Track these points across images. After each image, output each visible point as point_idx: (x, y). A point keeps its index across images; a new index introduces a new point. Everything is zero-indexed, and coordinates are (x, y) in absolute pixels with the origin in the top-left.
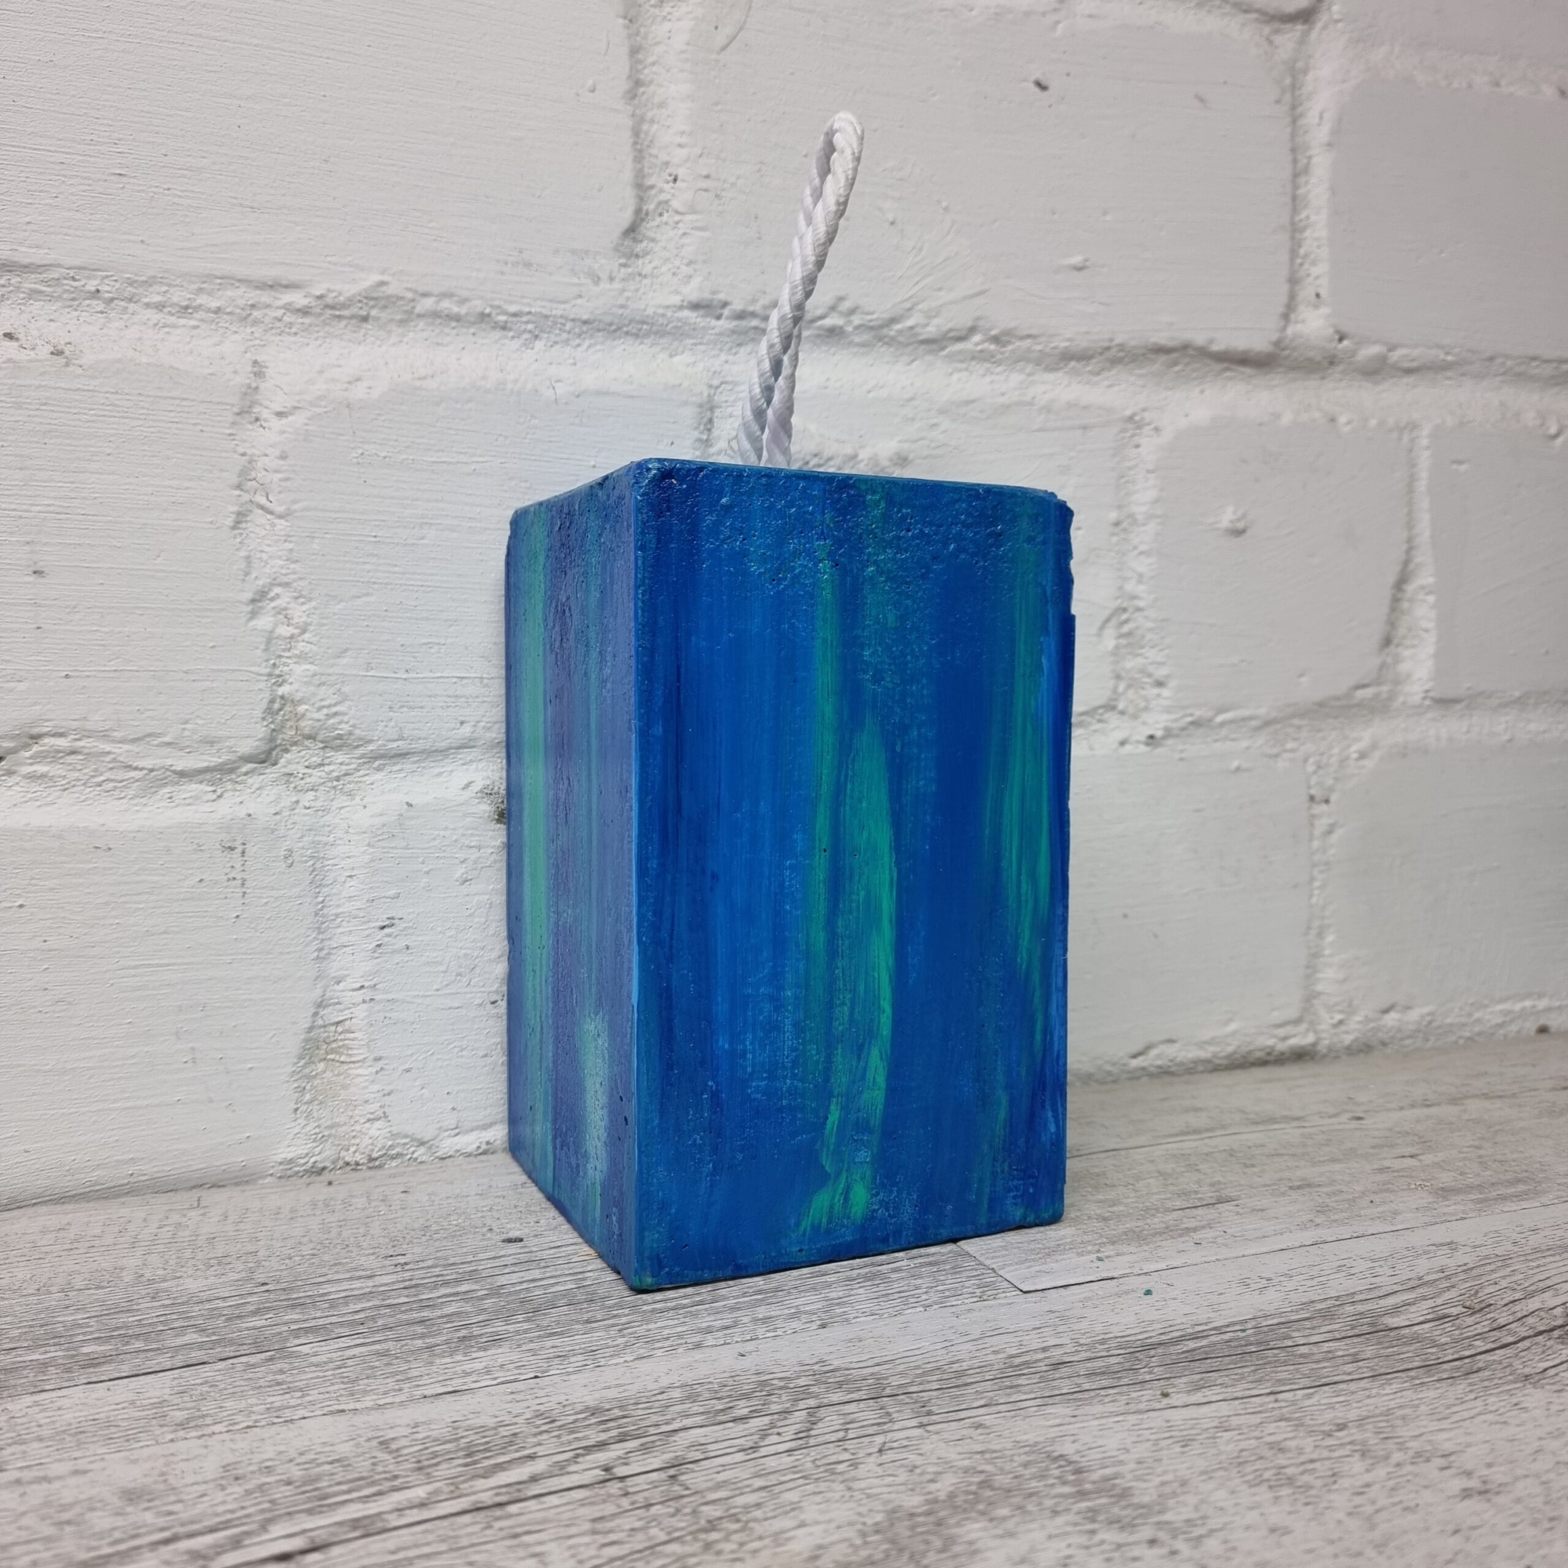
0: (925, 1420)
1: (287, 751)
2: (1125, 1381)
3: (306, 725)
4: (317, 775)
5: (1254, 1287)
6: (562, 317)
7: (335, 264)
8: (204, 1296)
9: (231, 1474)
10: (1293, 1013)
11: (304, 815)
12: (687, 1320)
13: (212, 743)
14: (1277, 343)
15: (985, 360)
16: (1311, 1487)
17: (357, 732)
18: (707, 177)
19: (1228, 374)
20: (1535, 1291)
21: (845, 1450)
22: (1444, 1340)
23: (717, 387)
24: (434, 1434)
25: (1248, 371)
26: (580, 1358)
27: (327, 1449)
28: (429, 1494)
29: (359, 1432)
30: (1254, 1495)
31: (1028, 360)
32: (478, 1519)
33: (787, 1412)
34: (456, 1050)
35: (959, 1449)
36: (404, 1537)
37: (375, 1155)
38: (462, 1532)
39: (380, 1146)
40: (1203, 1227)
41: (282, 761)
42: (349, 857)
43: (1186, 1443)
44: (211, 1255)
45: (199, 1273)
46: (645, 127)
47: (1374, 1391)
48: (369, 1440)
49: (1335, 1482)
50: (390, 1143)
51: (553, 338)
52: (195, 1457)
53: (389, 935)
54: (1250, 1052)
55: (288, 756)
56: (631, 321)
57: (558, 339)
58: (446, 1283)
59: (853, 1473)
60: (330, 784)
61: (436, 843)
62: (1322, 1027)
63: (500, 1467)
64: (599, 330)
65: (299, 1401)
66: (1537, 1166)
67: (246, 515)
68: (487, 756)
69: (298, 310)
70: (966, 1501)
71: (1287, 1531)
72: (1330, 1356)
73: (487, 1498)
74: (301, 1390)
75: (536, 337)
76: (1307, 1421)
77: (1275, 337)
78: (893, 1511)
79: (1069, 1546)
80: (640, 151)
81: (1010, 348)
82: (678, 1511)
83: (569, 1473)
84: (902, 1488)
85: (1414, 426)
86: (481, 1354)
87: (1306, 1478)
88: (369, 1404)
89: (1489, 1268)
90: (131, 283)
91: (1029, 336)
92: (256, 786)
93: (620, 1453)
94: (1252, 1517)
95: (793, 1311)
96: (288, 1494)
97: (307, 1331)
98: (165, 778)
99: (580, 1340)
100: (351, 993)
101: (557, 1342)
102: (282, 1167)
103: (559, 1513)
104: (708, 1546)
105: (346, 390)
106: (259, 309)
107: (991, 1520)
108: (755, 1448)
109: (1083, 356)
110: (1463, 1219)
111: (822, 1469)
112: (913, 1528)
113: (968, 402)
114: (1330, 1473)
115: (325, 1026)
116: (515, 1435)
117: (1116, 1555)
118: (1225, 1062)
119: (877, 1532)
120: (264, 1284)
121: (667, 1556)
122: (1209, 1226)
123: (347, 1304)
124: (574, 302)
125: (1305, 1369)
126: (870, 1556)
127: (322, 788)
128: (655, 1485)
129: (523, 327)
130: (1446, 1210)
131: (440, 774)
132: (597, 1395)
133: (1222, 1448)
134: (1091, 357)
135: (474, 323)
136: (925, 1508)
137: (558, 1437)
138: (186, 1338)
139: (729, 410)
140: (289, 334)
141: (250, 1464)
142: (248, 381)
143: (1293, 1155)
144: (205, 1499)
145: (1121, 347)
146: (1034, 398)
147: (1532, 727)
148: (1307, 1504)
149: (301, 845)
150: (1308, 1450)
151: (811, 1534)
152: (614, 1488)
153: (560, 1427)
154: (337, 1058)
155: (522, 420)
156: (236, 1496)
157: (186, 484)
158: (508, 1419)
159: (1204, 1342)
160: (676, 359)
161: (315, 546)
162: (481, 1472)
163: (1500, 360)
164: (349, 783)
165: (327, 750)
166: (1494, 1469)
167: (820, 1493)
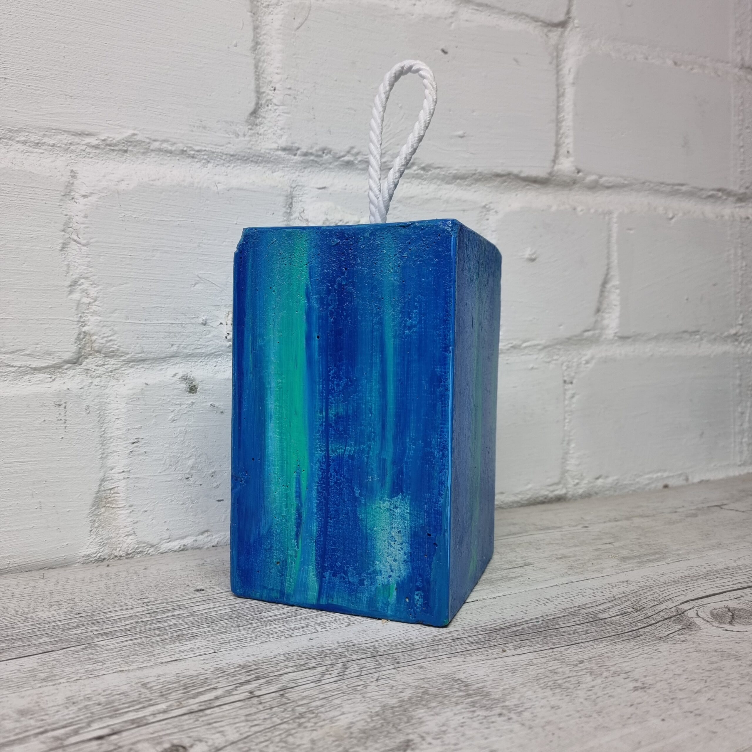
0: (397, 666)
1: (86, 358)
2: (486, 645)
3: (96, 346)
4: (101, 370)
5: (542, 602)
6: (221, 152)
7: (112, 125)
8: (50, 620)
9: (71, 701)
10: (556, 480)
11: (95, 389)
12: (284, 624)
13: (50, 354)
14: (550, 174)
15: (419, 178)
16: (569, 688)
17: (121, 349)
18: (290, 89)
19: (528, 187)
20: (663, 601)
21: (361, 680)
22: (625, 623)
23: (295, 188)
24: (168, 679)
25: (537, 186)
26: (235, 643)
27: (116, 688)
28: (167, 707)
29: (132, 680)
30: (544, 692)
31: (438, 179)
32: (192, 717)
33: (333, 664)
34: (169, 501)
35: (413, 678)
36: (157, 726)
37: (129, 552)
38: (184, 723)
39: (132, 547)
40: (519, 576)
41: (84, 363)
42: (117, 409)
43: (514, 671)
44: (52, 601)
45: (46, 609)
46: (260, 64)
47: (595, 646)
48: (137, 683)
49: (579, 686)
50: (137, 546)
51: (216, 162)
52: (52, 694)
53: (137, 447)
54: (537, 498)
55: (87, 360)
56: (254, 155)
57: (218, 163)
58: (168, 611)
59: (365, 690)
60: (107, 374)
61: (160, 402)
62: (569, 486)
63: (201, 693)
64: (238, 159)
65: (101, 667)
66: (664, 546)
67: (66, 244)
68: (184, 361)
69: (93, 146)
70: (417, 701)
71: (559, 708)
72: (576, 632)
73: (195, 707)
74: (101, 662)
75: (209, 162)
76: (566, 660)
77: (549, 170)
78: (384, 706)
79: (464, 718)
80: (258, 75)
81: (430, 173)
82: (285, 710)
83: (233, 695)
84: (387, 696)
85: (610, 213)
86: (188, 643)
87: (567, 684)
88: (135, 667)
89: (644, 591)
90: (10, 131)
91: (438, 168)
92: (72, 375)
93: (257, 685)
94: (544, 702)
95: (334, 619)
96: (99, 709)
97: (102, 634)
98: (27, 371)
99: (234, 635)
100: (118, 475)
101: (223, 636)
102: (84, 558)
103: (230, 713)
104: (300, 725)
105: (117, 185)
106: (74, 145)
107: (428, 708)
108: (319, 681)
109: (463, 177)
110: (632, 570)
111: (351, 689)
112: (393, 713)
113: (411, 198)
114: (577, 682)
115: (105, 491)
116: (206, 679)
117: (485, 721)
118: (526, 502)
119: (377, 715)
120: (79, 613)
121: (281, 730)
122: (521, 576)
123: (121, 622)
124: (227, 146)
125: (565, 638)
126: (374, 726)
127: (104, 376)
128: (274, 699)
129: (202, 157)
130: (625, 567)
131: (161, 370)
132: (244, 660)
133: (530, 673)
134: (467, 178)
135: (178, 155)
136: (399, 704)
137: (227, 679)
138: (42, 640)
139: (300, 198)
140: (88, 157)
141: (80, 696)
142: (68, 180)
143: (557, 544)
144: (59, 713)
145: (480, 174)
146: (441, 196)
147: (662, 349)
148: (567, 696)
149: (93, 403)
150: (567, 672)
151: (347, 718)
152: (255, 701)
153: (228, 675)
154: (111, 506)
155: (201, 201)
156: (74, 711)
157: (38, 229)
158: (203, 672)
159: (521, 628)
160: (275, 174)
161: (101, 260)
162: (192, 696)
163: (647, 184)
164: (117, 374)
165: (106, 358)
166: (647, 678)
167: (351, 699)
